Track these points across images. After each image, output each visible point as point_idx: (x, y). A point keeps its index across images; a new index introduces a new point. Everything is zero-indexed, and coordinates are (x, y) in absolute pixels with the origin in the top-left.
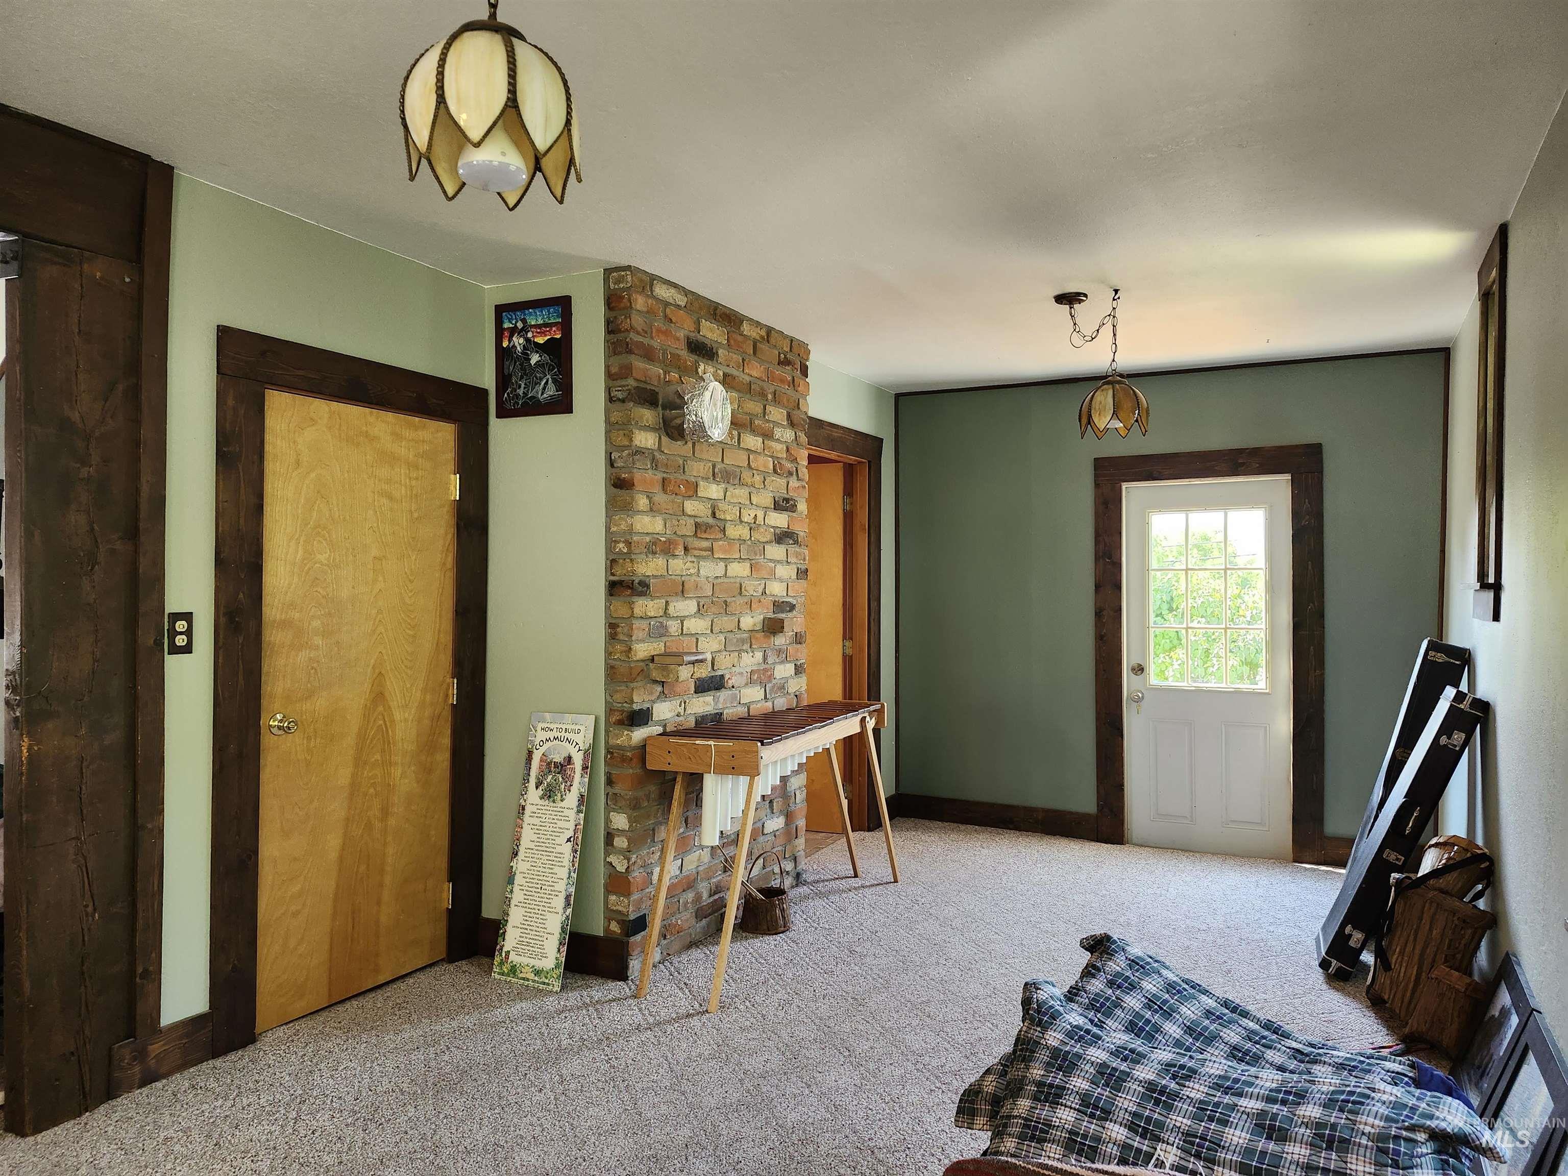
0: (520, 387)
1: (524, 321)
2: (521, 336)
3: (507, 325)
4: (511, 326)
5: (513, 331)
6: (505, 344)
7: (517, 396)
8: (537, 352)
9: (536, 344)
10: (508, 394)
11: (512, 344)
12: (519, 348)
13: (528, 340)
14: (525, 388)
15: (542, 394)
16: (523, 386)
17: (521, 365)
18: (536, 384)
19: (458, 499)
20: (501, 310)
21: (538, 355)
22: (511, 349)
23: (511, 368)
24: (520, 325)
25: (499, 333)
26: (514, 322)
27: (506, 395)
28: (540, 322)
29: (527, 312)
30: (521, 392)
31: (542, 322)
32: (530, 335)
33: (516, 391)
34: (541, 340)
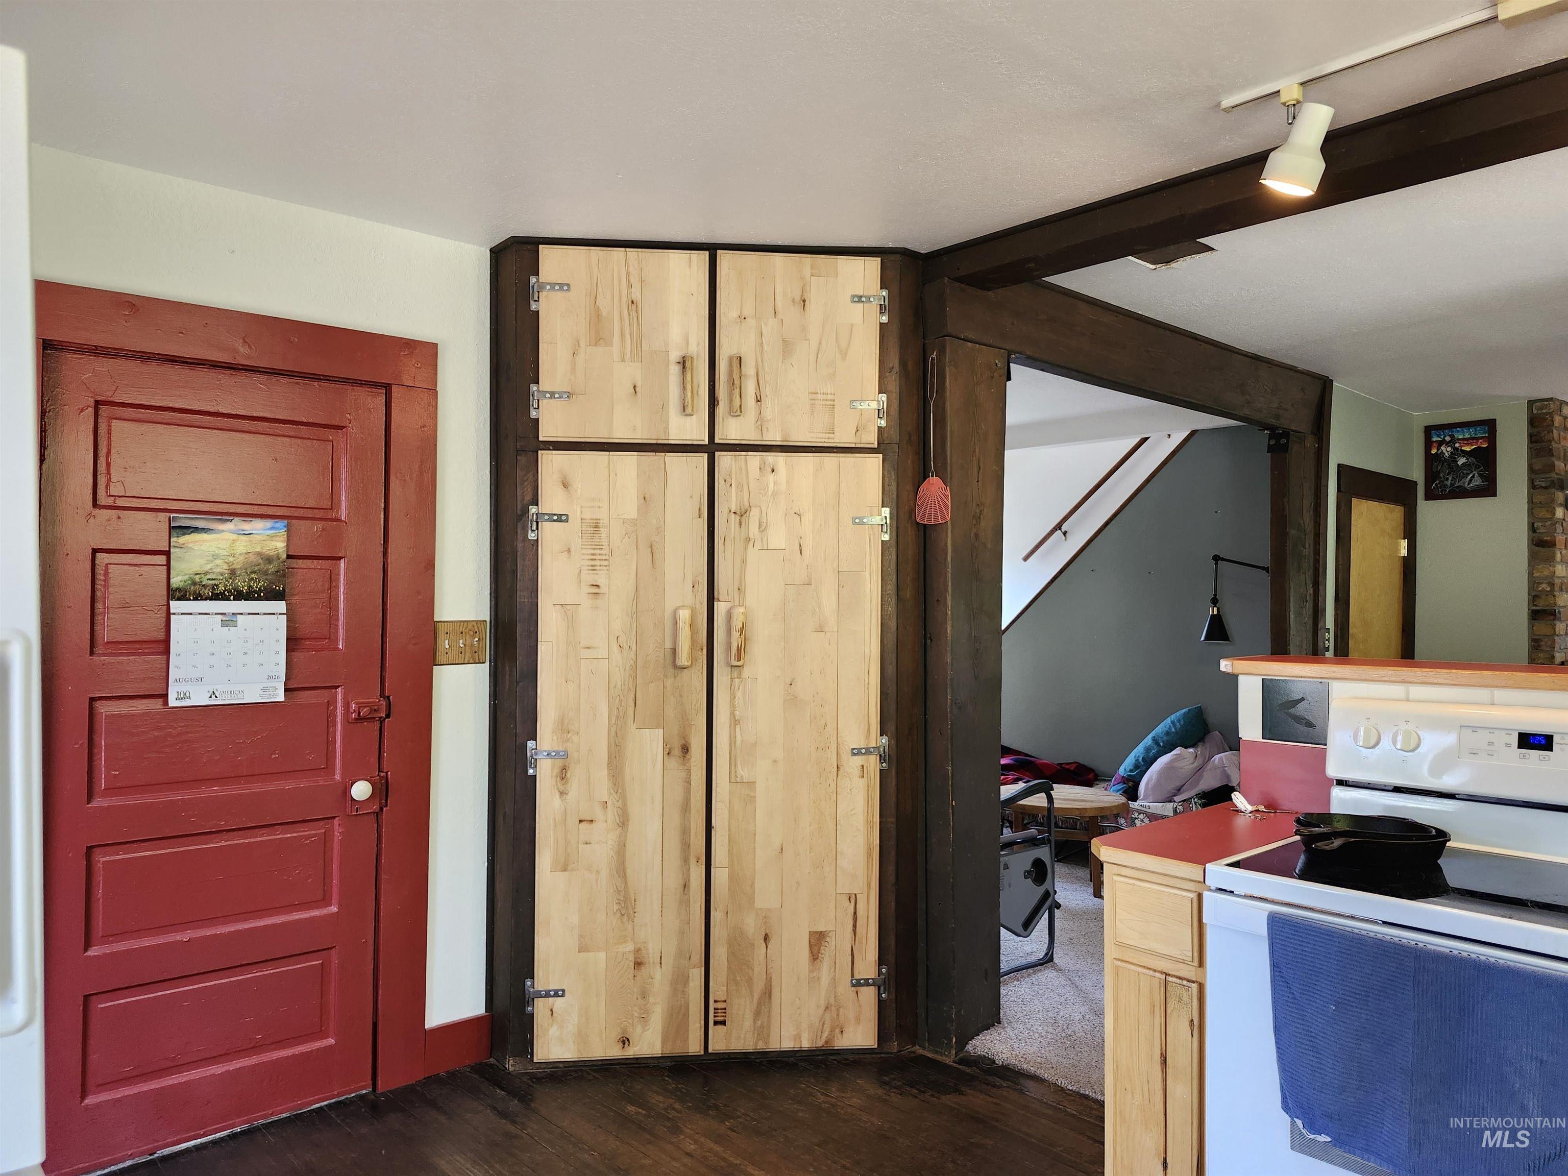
0: (1447, 479)
1: (1452, 436)
2: (1449, 446)
3: (1435, 439)
4: (1440, 439)
5: (1440, 444)
6: (1434, 451)
7: (1445, 486)
8: (1464, 457)
9: (1462, 451)
10: (1436, 485)
11: (1440, 451)
12: (1446, 454)
13: (1456, 449)
14: (1452, 480)
15: (1469, 484)
16: (1450, 479)
17: (1449, 465)
18: (1463, 478)
19: (1406, 555)
20: (1429, 430)
21: (1465, 458)
22: (1439, 457)
23: (1439, 468)
24: (1448, 439)
25: (1428, 444)
26: (1442, 437)
27: (1434, 485)
28: (1467, 436)
29: (1454, 430)
30: (1449, 483)
31: (1469, 436)
32: (1457, 445)
33: (1443, 482)
34: (1468, 449)
